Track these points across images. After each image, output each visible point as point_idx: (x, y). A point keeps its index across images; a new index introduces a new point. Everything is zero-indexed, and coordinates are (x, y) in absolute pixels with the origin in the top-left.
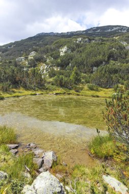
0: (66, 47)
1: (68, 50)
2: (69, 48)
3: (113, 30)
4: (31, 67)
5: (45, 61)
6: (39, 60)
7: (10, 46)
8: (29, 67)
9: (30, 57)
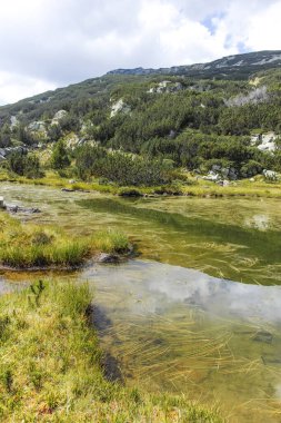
0: (121, 101)
1: (124, 106)
2: (127, 103)
3: (270, 61)
4: (52, 140)
5: (79, 129)
6: (69, 127)
7: (44, 99)
8: (48, 141)
9: (55, 122)
